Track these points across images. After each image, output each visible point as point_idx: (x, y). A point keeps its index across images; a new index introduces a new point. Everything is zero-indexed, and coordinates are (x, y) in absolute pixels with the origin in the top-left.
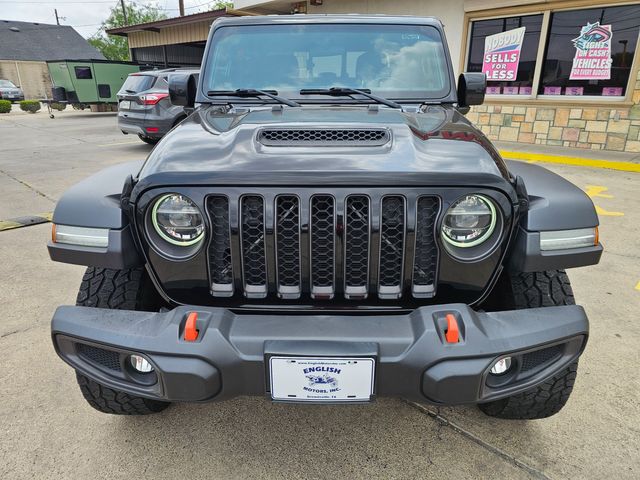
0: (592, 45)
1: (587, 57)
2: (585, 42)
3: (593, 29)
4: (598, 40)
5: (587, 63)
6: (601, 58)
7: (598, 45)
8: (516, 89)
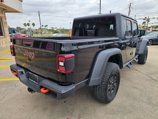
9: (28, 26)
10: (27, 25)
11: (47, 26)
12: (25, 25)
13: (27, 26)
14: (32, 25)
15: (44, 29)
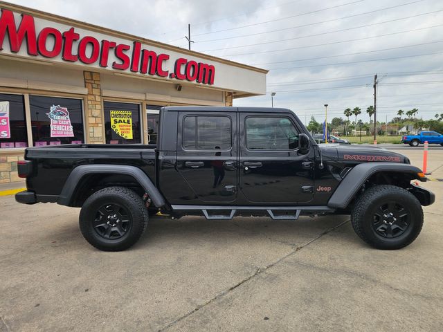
0: (59, 118)
1: (58, 124)
2: (55, 116)
3: (57, 109)
4: (62, 115)
5: (59, 128)
6: (66, 125)
7: (62, 118)
8: (12, 144)
9: (356, 115)
10: (353, 112)
11: (415, 111)
12: (348, 112)
13: (354, 115)
14: (368, 111)
15: (406, 120)
